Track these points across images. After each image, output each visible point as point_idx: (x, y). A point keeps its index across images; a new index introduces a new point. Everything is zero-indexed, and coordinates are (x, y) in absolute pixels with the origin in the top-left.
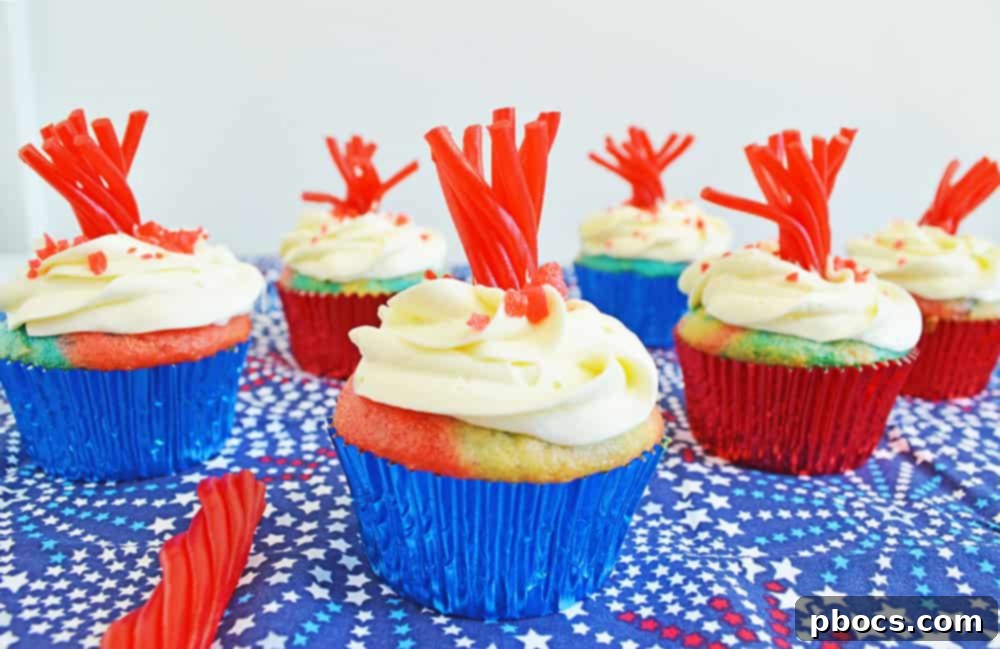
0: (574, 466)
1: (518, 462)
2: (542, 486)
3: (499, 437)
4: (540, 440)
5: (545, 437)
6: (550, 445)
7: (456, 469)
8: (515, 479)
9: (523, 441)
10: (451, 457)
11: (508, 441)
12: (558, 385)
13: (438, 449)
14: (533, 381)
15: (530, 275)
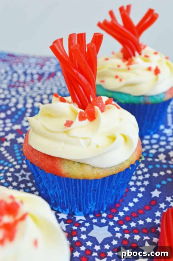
0: (103, 174)
1: (82, 173)
2: (92, 181)
3: (76, 164)
4: (90, 166)
5: (92, 164)
6: (94, 167)
7: (61, 174)
8: (81, 178)
9: (84, 166)
10: (59, 171)
11: (79, 166)
12: (97, 146)
13: (55, 167)
14: (89, 145)
15: (92, 97)
